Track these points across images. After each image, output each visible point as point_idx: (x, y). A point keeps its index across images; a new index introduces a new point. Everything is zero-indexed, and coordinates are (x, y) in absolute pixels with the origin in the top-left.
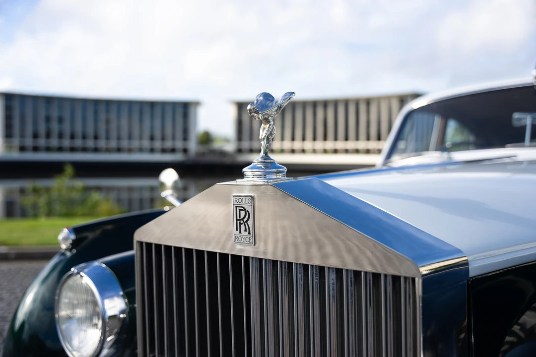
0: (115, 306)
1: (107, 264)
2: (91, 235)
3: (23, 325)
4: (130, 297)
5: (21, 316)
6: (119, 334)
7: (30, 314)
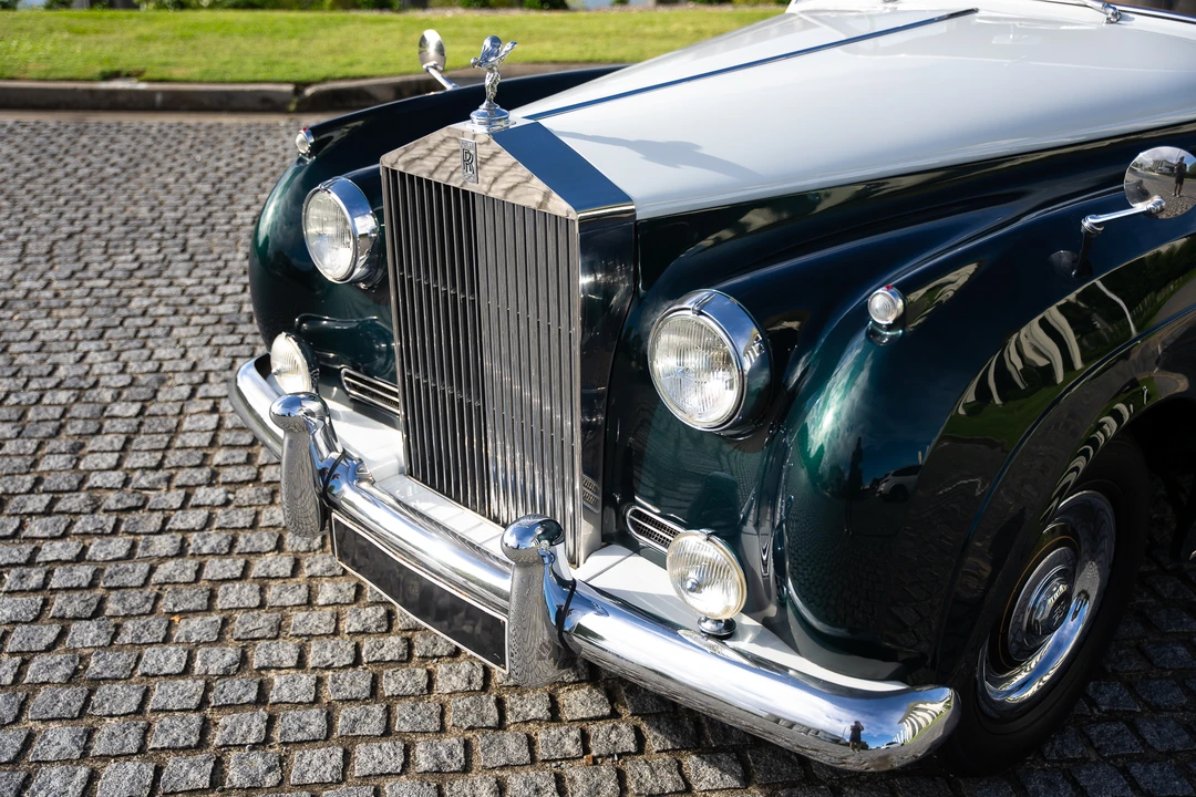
0: (366, 224)
4: (379, 215)
6: (371, 253)
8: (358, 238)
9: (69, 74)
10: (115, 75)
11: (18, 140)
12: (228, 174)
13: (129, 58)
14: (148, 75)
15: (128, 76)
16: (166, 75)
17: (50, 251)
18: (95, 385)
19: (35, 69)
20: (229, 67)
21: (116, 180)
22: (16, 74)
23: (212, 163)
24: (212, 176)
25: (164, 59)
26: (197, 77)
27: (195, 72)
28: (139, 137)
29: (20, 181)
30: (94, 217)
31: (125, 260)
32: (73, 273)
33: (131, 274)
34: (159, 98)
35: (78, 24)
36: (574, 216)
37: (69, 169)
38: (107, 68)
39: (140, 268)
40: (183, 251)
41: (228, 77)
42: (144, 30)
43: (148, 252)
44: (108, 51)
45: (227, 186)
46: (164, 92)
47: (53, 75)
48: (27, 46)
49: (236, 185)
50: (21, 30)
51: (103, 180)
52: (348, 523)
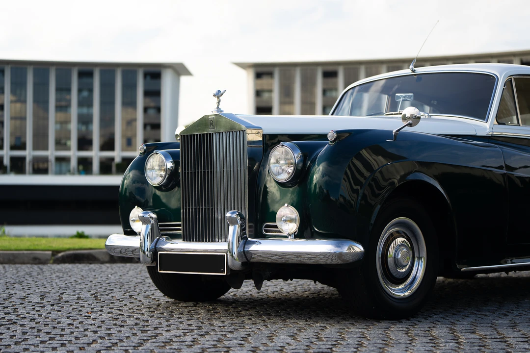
36: (245, 129)
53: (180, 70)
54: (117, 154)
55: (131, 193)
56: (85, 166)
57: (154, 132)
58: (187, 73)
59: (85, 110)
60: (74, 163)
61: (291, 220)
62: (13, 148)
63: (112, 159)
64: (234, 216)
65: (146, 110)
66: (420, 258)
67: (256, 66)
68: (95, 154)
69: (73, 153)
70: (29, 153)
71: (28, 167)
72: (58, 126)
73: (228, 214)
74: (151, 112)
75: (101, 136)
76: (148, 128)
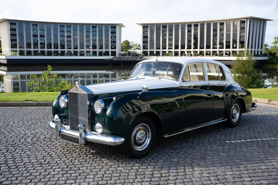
0: (66, 100)
1: (66, 96)
2: (63, 93)
3: (54, 106)
4: (68, 99)
5: (54, 105)
6: (67, 104)
7: (55, 104)
8: (65, 102)
9: (19, 101)
10: (28, 101)
11: (11, 110)
12: (47, 113)
13: (30, 98)
14: (33, 100)
15: (30, 101)
16: (36, 100)
17: (18, 122)
18: (27, 134)
19: (13, 100)
20: (48, 99)
21: (28, 114)
22: (10, 101)
23: (44, 112)
24: (44, 113)
25: (36, 98)
26: (42, 101)
27: (42, 100)
28: (31, 109)
29: (12, 115)
30: (25, 118)
31: (30, 123)
32: (22, 124)
33: (32, 124)
34: (35, 104)
35: (20, 94)
36: (87, 93)
37: (20, 113)
38: (26, 100)
39: (33, 123)
40: (40, 121)
41: (48, 101)
42: (32, 94)
43: (34, 122)
44: (26, 97)
45: (47, 115)
46: (36, 103)
47: (16, 101)
48: (11, 97)
49: (48, 114)
50: (10, 95)
51: (26, 114)
52: (63, 133)
53: (121, 26)
54: (104, 50)
55: (56, 107)
56: (94, 53)
57: (114, 44)
58: (124, 26)
59: (94, 38)
60: (91, 53)
61: (100, 128)
62: (74, 48)
63: (102, 51)
64: (81, 126)
65: (111, 37)
66: (149, 137)
67: (143, 24)
68: (97, 50)
69: (91, 50)
70: (79, 50)
71: (79, 54)
72: (87, 42)
73: (79, 126)
74: (113, 38)
75: (99, 45)
76: (112, 42)
